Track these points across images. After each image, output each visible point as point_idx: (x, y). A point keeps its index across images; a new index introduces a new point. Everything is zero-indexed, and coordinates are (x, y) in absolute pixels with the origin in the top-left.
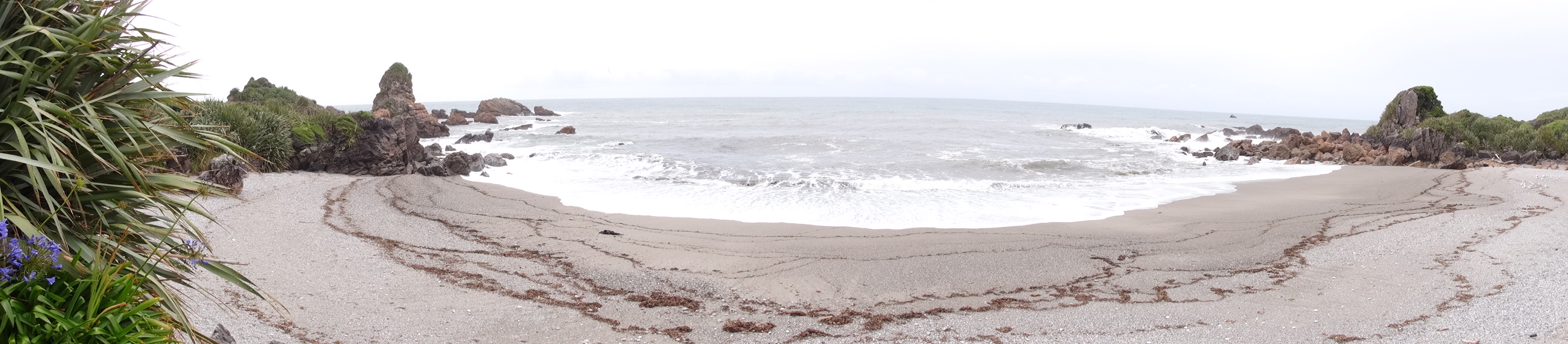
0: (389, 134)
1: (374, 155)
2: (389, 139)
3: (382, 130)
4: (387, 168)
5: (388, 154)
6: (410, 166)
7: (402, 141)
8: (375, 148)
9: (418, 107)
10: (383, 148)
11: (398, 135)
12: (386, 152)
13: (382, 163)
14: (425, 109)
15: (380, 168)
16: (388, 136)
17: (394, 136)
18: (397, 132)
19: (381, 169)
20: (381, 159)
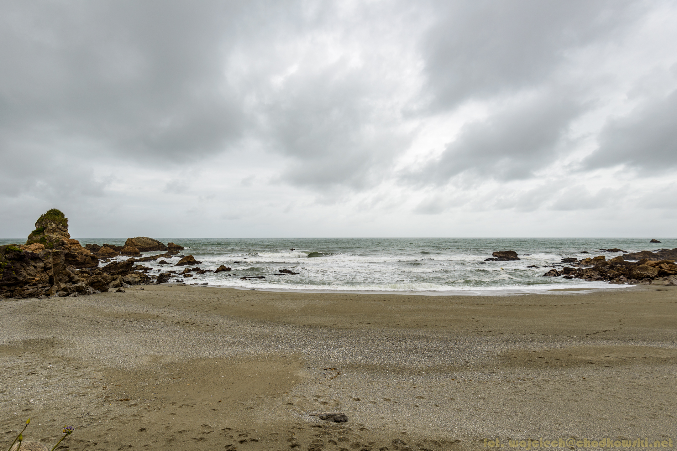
0: (36, 263)
1: (19, 280)
2: (35, 267)
3: (30, 260)
4: (32, 290)
5: (34, 279)
6: (55, 286)
7: (50, 268)
8: (20, 275)
9: (72, 242)
10: (29, 274)
11: (45, 264)
12: (31, 277)
13: (27, 286)
14: (79, 243)
15: (24, 290)
16: (35, 265)
17: (41, 264)
18: (45, 262)
19: (26, 291)
20: (26, 283)
